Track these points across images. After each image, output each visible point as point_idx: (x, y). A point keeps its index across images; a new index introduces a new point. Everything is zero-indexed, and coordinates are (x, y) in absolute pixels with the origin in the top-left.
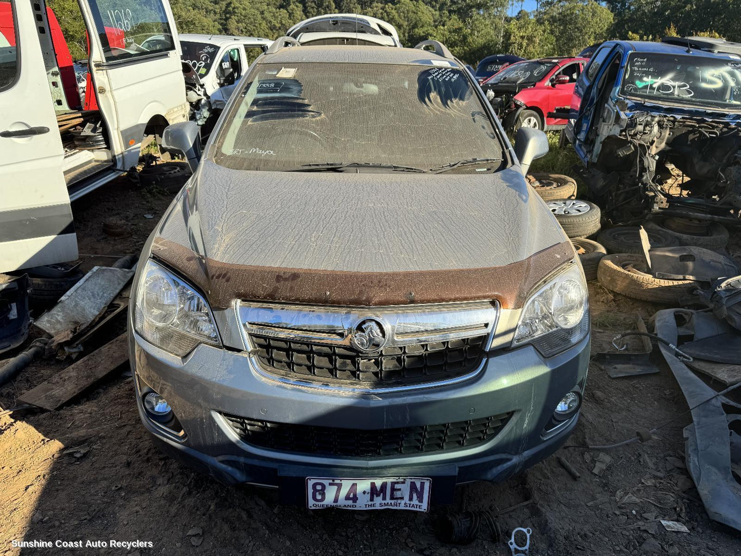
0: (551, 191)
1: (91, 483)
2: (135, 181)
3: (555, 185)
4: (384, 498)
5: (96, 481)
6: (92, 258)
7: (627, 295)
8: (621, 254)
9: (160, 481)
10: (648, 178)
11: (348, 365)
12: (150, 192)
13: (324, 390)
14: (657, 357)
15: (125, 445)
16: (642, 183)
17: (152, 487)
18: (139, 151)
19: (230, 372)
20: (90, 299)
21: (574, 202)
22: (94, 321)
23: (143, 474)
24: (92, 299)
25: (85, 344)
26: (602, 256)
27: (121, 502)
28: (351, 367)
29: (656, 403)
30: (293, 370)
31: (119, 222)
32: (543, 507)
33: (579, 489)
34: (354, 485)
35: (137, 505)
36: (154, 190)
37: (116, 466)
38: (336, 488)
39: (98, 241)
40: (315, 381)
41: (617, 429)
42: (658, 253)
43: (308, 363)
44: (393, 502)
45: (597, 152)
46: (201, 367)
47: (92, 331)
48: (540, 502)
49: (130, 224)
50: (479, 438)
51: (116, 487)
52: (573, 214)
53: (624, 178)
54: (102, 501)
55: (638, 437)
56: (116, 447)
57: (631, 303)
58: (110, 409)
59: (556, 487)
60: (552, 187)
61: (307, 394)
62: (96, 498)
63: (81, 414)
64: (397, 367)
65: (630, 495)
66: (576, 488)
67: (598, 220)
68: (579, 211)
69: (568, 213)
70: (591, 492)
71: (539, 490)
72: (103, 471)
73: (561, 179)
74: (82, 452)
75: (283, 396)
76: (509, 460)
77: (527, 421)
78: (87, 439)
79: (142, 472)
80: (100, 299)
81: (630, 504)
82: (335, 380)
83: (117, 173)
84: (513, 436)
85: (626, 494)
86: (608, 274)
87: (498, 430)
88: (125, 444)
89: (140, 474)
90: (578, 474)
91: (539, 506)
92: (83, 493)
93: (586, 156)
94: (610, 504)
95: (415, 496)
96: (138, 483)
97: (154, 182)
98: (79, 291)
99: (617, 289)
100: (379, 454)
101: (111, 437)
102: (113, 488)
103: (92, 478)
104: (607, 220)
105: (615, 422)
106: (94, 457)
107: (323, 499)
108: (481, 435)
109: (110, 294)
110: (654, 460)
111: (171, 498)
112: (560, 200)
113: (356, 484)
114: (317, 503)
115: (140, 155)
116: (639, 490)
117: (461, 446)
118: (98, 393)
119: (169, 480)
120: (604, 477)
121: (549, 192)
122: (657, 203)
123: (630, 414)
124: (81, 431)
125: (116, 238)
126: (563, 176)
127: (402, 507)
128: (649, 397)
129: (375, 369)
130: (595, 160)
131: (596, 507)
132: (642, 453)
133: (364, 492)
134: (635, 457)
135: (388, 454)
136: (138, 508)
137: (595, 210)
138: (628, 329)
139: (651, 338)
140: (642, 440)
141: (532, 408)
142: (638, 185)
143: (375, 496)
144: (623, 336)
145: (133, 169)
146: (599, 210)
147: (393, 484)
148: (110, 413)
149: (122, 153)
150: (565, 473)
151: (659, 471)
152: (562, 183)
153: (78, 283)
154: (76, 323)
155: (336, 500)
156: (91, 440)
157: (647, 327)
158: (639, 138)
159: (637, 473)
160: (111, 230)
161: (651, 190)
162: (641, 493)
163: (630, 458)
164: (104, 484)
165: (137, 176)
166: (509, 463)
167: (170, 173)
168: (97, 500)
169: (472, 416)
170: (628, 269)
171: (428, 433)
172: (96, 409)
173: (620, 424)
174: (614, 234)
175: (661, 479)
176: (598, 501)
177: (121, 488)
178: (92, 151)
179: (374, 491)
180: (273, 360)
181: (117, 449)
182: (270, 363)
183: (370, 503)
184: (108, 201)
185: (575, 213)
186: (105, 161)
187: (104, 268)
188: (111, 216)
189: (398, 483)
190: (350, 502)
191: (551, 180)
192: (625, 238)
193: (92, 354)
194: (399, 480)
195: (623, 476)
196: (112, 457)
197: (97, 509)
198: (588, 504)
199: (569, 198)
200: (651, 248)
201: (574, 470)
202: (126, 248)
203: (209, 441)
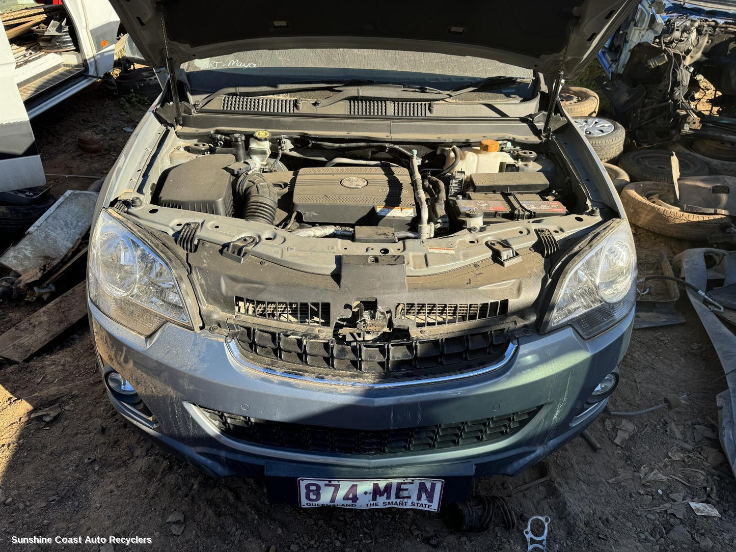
0: (572, 107)
1: (61, 454)
2: (112, 88)
3: (575, 99)
4: (388, 498)
5: (67, 451)
6: (66, 179)
7: (651, 229)
8: (646, 183)
9: (138, 452)
10: (679, 93)
11: (347, 352)
12: (129, 101)
13: (319, 384)
14: (684, 305)
15: (100, 406)
16: (673, 100)
17: (129, 459)
18: (113, 55)
19: (203, 360)
20: (62, 229)
21: (597, 120)
22: (66, 256)
23: (120, 442)
24: (65, 230)
25: (56, 283)
26: (626, 185)
27: (93, 478)
28: (351, 356)
29: (682, 359)
30: (280, 357)
31: (96, 137)
32: (561, 486)
33: (599, 462)
34: (354, 486)
35: (111, 483)
36: (133, 100)
37: (89, 433)
38: (333, 488)
39: (73, 158)
40: (307, 372)
41: (641, 392)
42: (689, 182)
43: (299, 351)
44: (398, 501)
45: (624, 62)
46: (168, 352)
47: (64, 268)
48: (559, 479)
49: (107, 138)
50: (502, 433)
51: (89, 459)
52: (596, 135)
53: (651, 92)
54: (73, 477)
55: (666, 404)
56: (90, 409)
57: (653, 238)
58: (85, 360)
59: (574, 461)
60: (572, 102)
61: (298, 390)
62: (67, 472)
63: (53, 366)
64: (407, 356)
65: (656, 471)
66: (596, 461)
67: (622, 142)
68: (602, 131)
69: (590, 133)
70: (613, 467)
71: (556, 463)
72: (75, 439)
73: (582, 92)
74: (52, 415)
75: (268, 392)
76: (533, 452)
77: (557, 413)
78: (58, 398)
79: (118, 440)
80: (74, 229)
81: (656, 482)
82: (331, 371)
83: (90, 80)
84: (540, 429)
85: (652, 470)
86: (631, 206)
87: (523, 423)
88: (101, 404)
89: (116, 442)
90: (598, 445)
91: (556, 485)
92: (52, 466)
93: (610, 66)
94: (633, 480)
95: (424, 496)
96: (114, 454)
97: (132, 90)
98: (50, 220)
99: (640, 222)
100: (384, 452)
101: (85, 396)
102: (86, 461)
103: (62, 447)
104: (631, 141)
105: (640, 383)
106: (66, 419)
107: (318, 498)
108: (504, 429)
109: (85, 223)
110: (681, 428)
111: (149, 475)
112: (581, 117)
113: (356, 485)
114: (311, 503)
115: (116, 58)
116: (666, 466)
117: (480, 441)
118: (73, 339)
119: (148, 451)
120: (627, 448)
121: (569, 107)
122: (689, 123)
123: (655, 373)
124: (52, 389)
125: (93, 155)
126: (584, 89)
127: (409, 506)
128: (675, 352)
129: (380, 358)
130: (621, 71)
131: (618, 484)
132: (668, 420)
133: (366, 493)
134: (661, 425)
135: (394, 452)
136: (112, 487)
137: (619, 131)
138: (650, 269)
139: (678, 282)
140: (670, 407)
141: (565, 399)
142: (668, 101)
143: (378, 496)
144: (647, 279)
145: (108, 75)
146: (624, 130)
147: (399, 485)
148: (85, 365)
149: (94, 57)
150: (584, 442)
151: (687, 442)
152: (582, 97)
153: (49, 210)
154: (47, 258)
155: (333, 500)
156: (63, 399)
157: (673, 269)
158: (674, 46)
159: (663, 443)
160: (88, 146)
161: (683, 108)
162: (668, 469)
163: (655, 426)
164: (76, 454)
165: (114, 82)
166: (533, 456)
167: (150, 80)
168: (67, 476)
169: (496, 413)
170: (652, 200)
171: (442, 429)
172: (70, 360)
173: (644, 385)
174: (638, 157)
175: (690, 452)
176: (620, 477)
177: (95, 460)
178: (60, 53)
179: (376, 492)
180: (256, 345)
181: (92, 411)
182: (252, 349)
183: (372, 502)
184: (84, 112)
185: (598, 133)
186: (76, 66)
187: (78, 192)
188: (86, 129)
189: (405, 483)
190: (350, 502)
191: (571, 94)
192: (649, 163)
193: (64, 295)
194: (406, 481)
195: (647, 448)
196: (86, 420)
197: (67, 488)
198: (610, 481)
199: (590, 115)
200: (680, 176)
201: (593, 440)
202: (104, 167)
203: (183, 432)
